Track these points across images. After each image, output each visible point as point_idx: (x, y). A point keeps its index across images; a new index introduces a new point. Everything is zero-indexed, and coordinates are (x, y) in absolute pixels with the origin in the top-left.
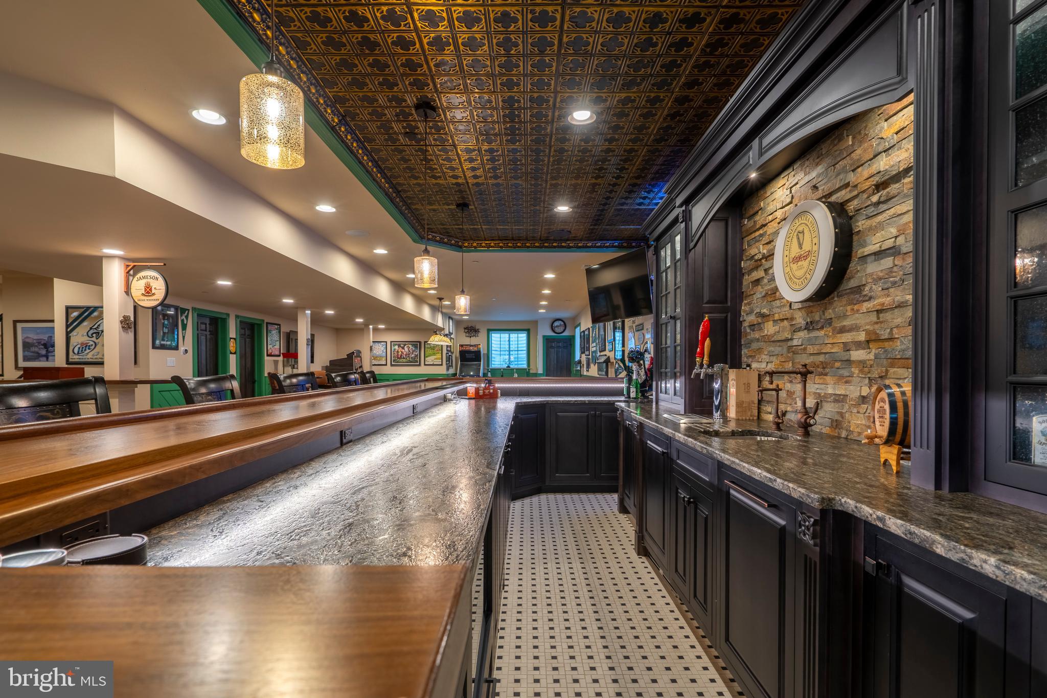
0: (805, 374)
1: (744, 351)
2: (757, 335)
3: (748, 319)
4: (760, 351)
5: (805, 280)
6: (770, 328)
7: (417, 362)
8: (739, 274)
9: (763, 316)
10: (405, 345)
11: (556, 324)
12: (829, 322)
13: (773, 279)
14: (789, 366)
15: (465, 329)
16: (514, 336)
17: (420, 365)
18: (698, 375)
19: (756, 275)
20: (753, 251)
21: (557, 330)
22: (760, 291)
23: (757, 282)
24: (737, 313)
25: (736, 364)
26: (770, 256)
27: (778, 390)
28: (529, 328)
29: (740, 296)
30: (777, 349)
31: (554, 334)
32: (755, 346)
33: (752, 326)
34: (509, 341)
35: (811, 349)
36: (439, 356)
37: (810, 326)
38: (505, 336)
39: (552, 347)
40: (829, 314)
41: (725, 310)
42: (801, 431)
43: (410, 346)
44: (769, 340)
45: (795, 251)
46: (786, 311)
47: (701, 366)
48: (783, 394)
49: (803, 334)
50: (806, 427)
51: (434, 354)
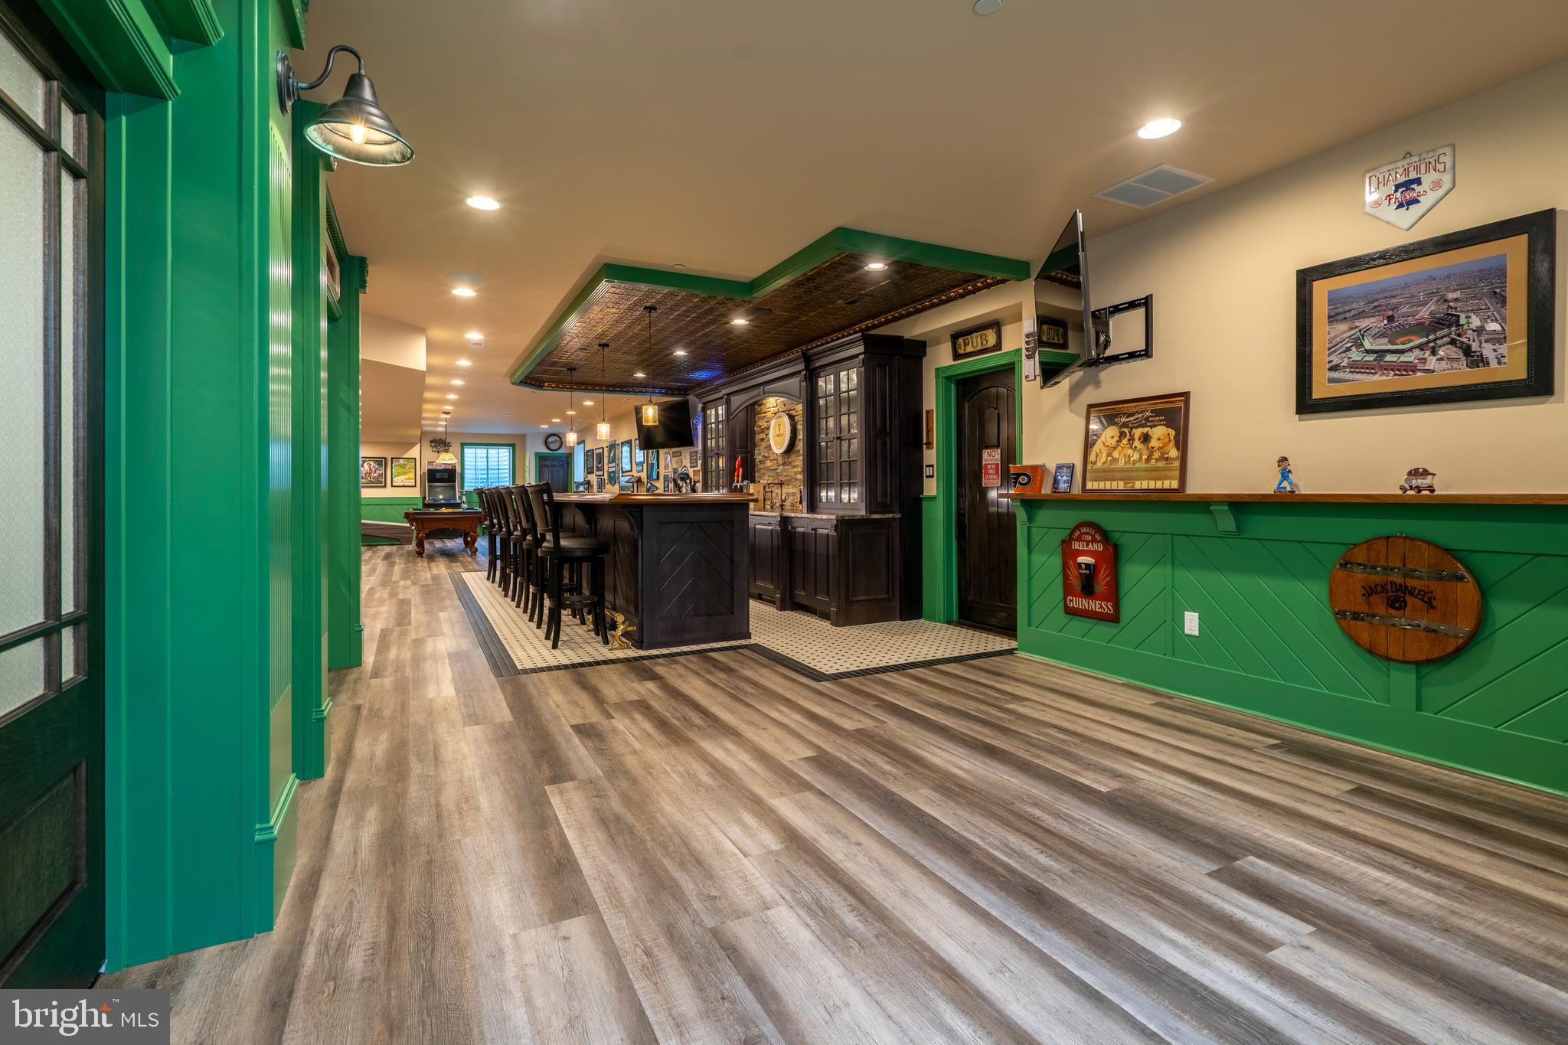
0: (781, 484)
1: (756, 474)
2: (762, 466)
3: (758, 458)
4: (764, 474)
5: (781, 444)
6: (768, 464)
7: (381, 482)
8: (754, 434)
9: (765, 457)
10: (365, 461)
11: (551, 439)
12: (790, 463)
13: (769, 440)
14: (776, 481)
15: (431, 442)
16: (493, 452)
17: (385, 486)
18: (736, 486)
19: (763, 436)
20: (760, 424)
21: (552, 446)
22: (763, 445)
23: (762, 440)
24: (753, 454)
25: (753, 481)
26: (768, 428)
27: (772, 492)
28: (515, 444)
29: (754, 445)
30: (771, 474)
31: (547, 451)
32: (762, 471)
33: (760, 461)
34: (487, 457)
35: (785, 474)
36: (412, 475)
37: (784, 464)
38: (481, 452)
39: (546, 466)
40: (790, 460)
41: (747, 453)
42: (780, 509)
43: (372, 463)
44: (768, 469)
45: (778, 432)
46: (774, 457)
47: (738, 482)
48: (774, 495)
49: (781, 467)
50: (782, 506)
51: (405, 473)
